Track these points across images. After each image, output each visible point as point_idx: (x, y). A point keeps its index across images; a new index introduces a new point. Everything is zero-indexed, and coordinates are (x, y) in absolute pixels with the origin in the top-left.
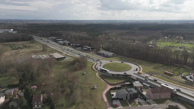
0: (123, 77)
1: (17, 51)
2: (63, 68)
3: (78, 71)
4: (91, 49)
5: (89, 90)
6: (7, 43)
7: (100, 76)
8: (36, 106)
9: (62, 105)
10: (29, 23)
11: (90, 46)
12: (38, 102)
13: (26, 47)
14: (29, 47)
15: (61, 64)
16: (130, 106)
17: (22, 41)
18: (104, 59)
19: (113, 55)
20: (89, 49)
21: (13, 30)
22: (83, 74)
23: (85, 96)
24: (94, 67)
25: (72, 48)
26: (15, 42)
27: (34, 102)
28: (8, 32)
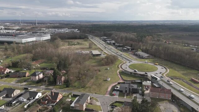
0: (140, 76)
1: (70, 46)
2: (94, 62)
3: (105, 66)
4: (130, 50)
5: (102, 80)
6: (67, 40)
7: (119, 73)
8: (58, 83)
9: (75, 86)
10: (94, 23)
11: (131, 47)
12: (59, 81)
13: (78, 44)
14: (81, 44)
15: (95, 59)
16: (125, 97)
17: (79, 39)
18: (136, 59)
19: (148, 56)
20: (129, 49)
21: (77, 30)
22: (107, 69)
23: (95, 84)
24: (120, 65)
25: (115, 47)
26: (73, 40)
27: (57, 80)
28: (73, 31)
